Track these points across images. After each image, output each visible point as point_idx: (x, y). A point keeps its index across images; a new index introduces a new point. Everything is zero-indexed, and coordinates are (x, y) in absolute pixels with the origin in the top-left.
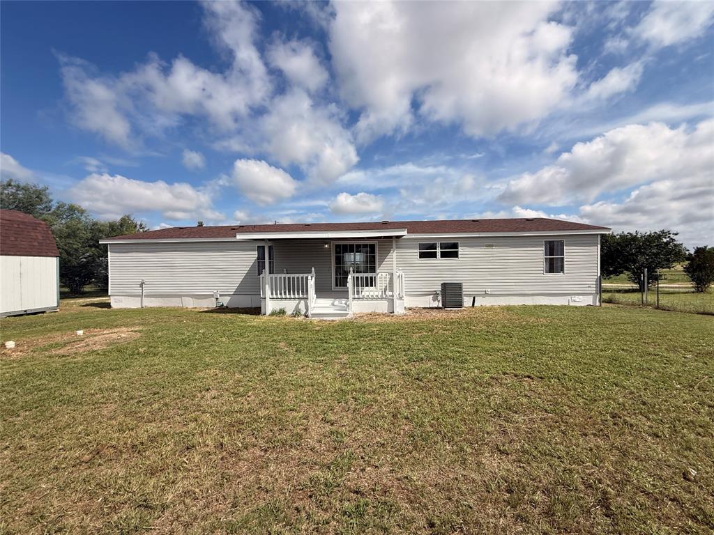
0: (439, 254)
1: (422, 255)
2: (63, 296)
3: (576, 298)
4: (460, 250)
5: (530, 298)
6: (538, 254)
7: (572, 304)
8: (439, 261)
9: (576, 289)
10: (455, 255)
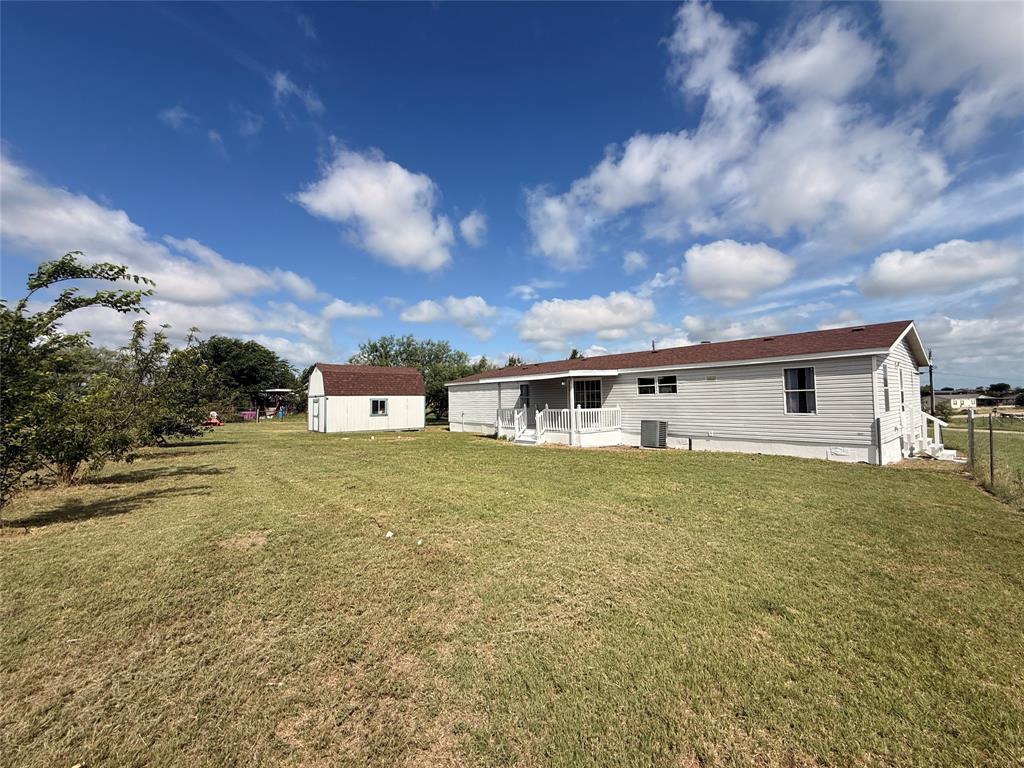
0: (657, 389)
1: (642, 391)
2: (428, 421)
3: (839, 450)
4: (678, 384)
5: (767, 445)
6: (776, 388)
7: (832, 458)
8: (658, 397)
9: (839, 437)
10: (674, 390)
